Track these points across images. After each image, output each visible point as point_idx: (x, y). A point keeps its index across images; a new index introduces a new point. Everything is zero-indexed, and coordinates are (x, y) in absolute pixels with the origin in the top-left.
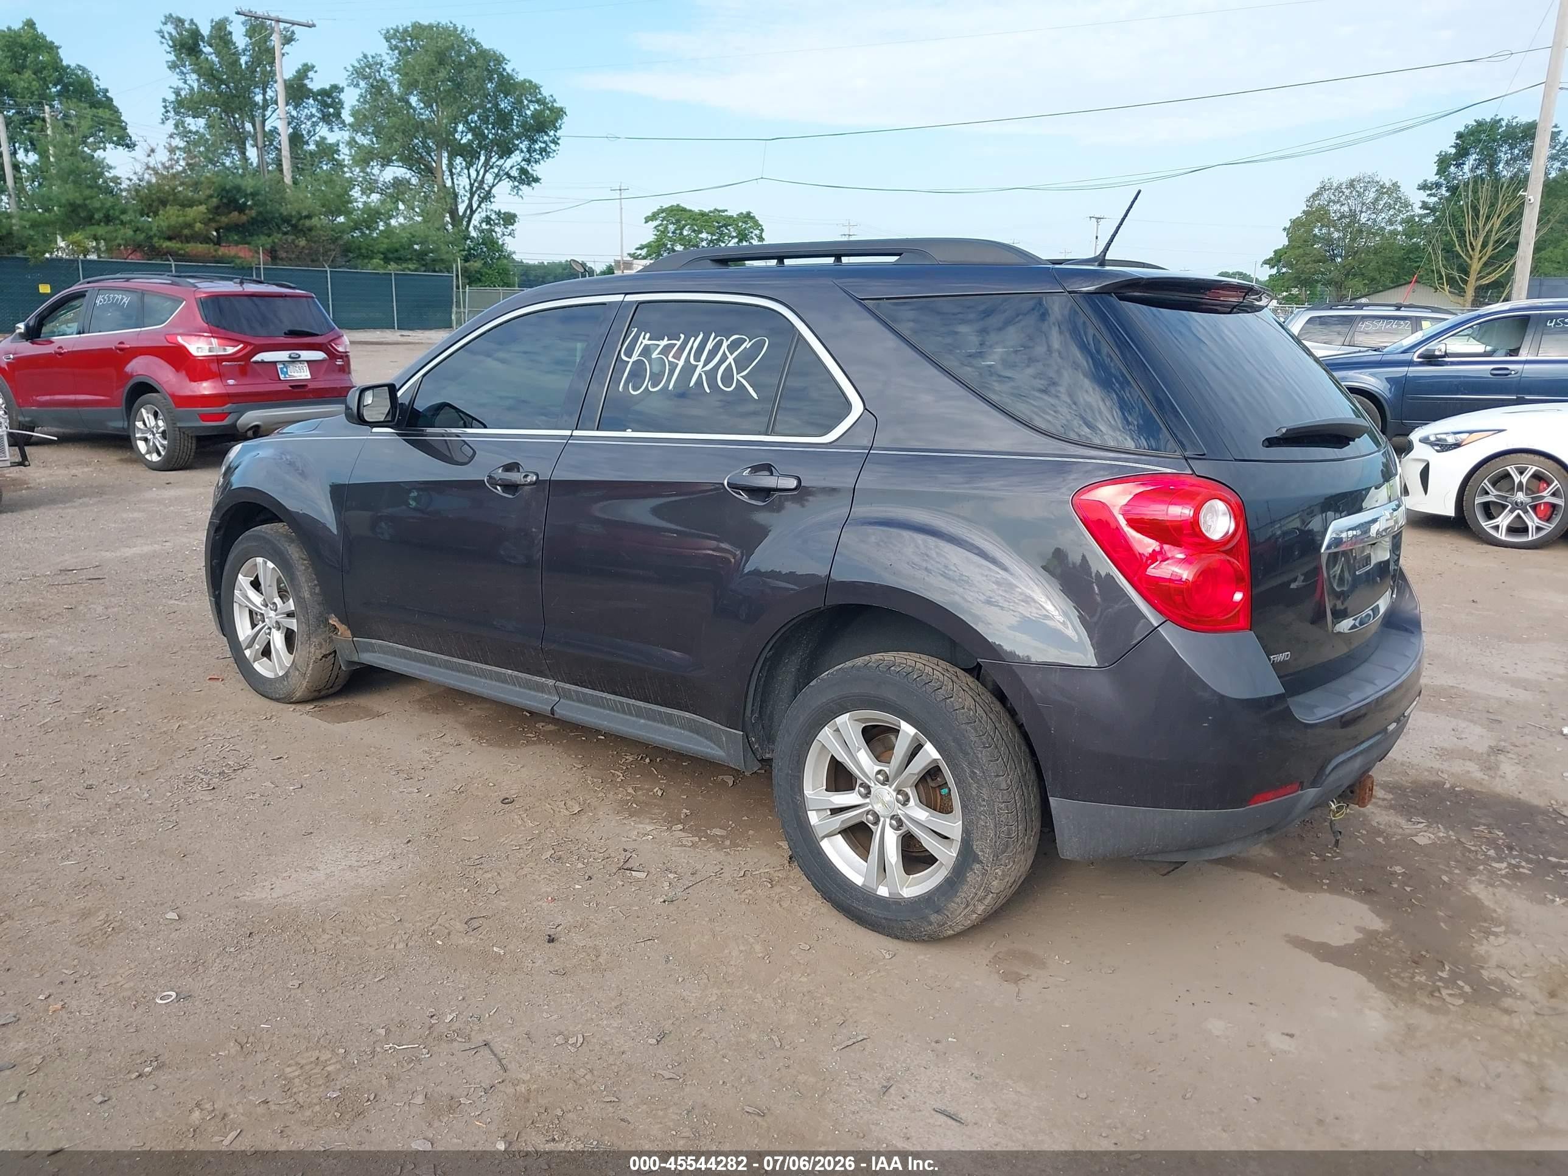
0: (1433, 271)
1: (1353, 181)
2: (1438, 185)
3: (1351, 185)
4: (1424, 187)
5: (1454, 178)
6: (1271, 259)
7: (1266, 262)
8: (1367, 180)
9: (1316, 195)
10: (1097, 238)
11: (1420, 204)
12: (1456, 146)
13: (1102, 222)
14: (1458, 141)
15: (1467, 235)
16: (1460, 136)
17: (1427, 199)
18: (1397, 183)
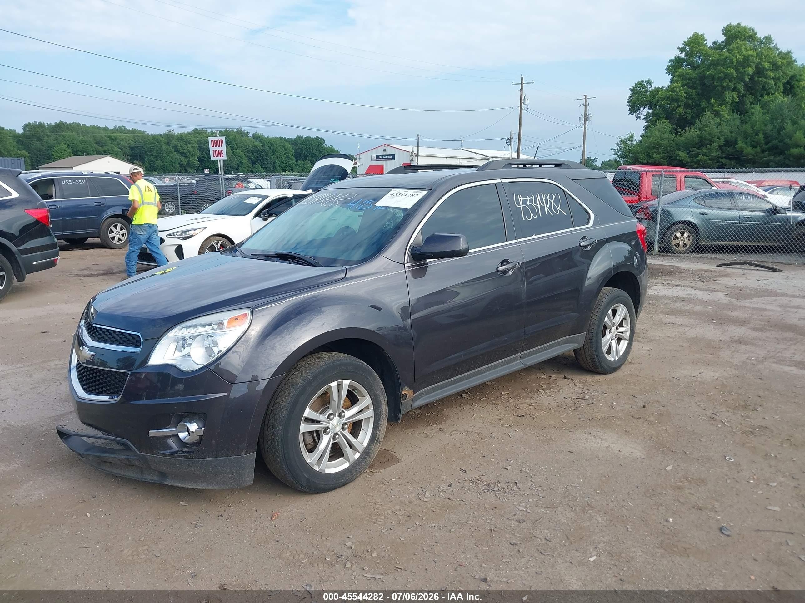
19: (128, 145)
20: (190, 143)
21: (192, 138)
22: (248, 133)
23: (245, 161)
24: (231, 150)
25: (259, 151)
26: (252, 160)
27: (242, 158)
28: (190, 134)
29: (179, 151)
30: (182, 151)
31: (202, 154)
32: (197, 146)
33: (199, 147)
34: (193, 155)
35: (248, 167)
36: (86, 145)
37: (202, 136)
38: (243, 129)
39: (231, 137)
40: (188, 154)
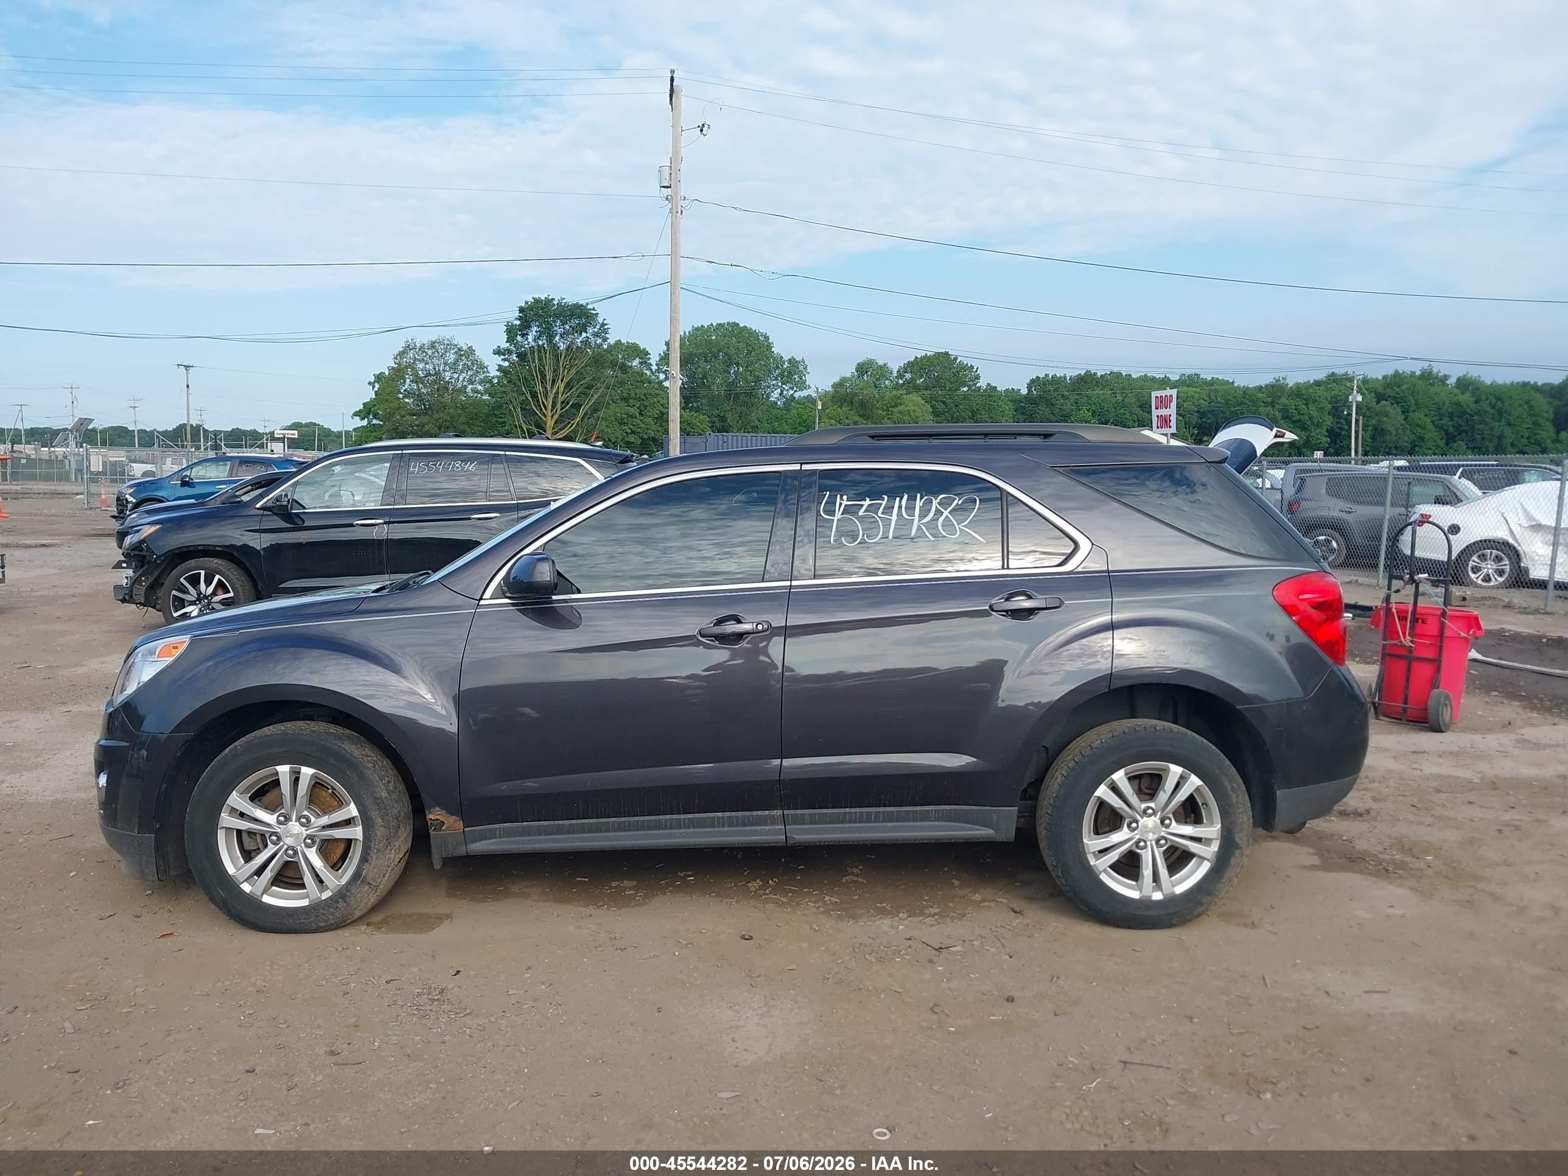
0: (516, 426)
1: (434, 342)
2: (510, 352)
3: (433, 345)
4: (498, 352)
5: (522, 346)
6: (360, 411)
7: (356, 414)
8: (446, 342)
9: (402, 354)
10: (188, 386)
11: (497, 367)
12: (520, 318)
13: (191, 370)
14: (521, 315)
15: (539, 395)
16: (521, 310)
17: (502, 363)
18: (471, 347)
19: (1196, 409)
20: (1314, 401)
21: (1321, 391)
22: (1446, 377)
23: (1431, 433)
24: (1403, 412)
25: (1465, 413)
26: (1446, 431)
27: (1424, 428)
28: (1318, 383)
29: (1290, 418)
30: (1297, 417)
31: (1337, 423)
32: (1330, 406)
33: (1333, 407)
34: (1318, 425)
35: (1438, 447)
36: (1122, 411)
37: (1342, 388)
38: (1435, 371)
39: (1404, 387)
40: (1309, 423)
